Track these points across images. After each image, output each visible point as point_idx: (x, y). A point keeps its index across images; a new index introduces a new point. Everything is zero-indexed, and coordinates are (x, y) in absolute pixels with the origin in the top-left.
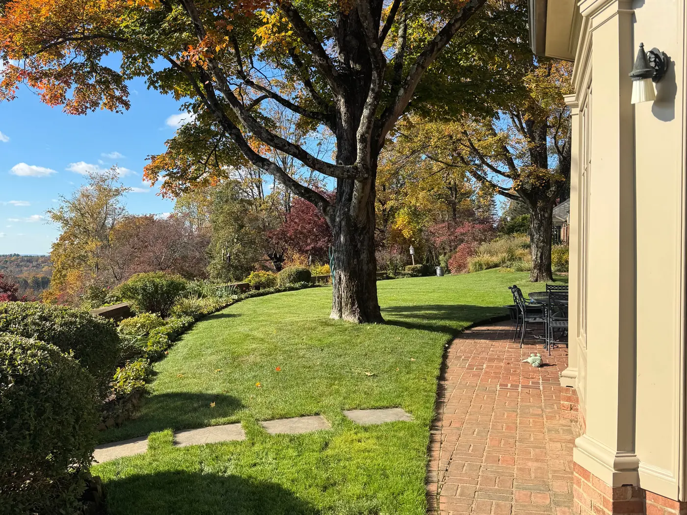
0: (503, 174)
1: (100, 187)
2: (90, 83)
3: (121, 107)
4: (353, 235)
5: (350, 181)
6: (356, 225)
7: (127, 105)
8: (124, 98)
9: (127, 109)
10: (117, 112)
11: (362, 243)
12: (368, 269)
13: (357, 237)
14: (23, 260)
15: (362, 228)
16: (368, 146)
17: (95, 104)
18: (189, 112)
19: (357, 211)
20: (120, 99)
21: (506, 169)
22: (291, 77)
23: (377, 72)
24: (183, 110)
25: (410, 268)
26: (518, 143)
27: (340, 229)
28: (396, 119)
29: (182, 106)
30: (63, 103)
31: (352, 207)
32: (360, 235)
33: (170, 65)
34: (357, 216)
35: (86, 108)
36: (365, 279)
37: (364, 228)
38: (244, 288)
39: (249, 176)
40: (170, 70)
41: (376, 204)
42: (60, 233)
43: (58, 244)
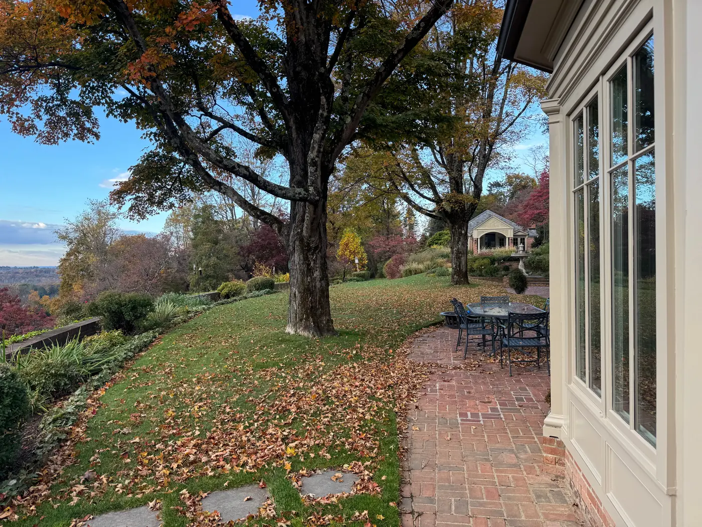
0: (429, 199)
1: (100, 212)
2: (61, 115)
3: (91, 138)
4: (307, 254)
5: (302, 203)
6: (308, 245)
7: (97, 136)
8: (95, 130)
9: (98, 139)
10: (89, 142)
11: (315, 261)
12: (321, 286)
13: (310, 256)
14: (41, 271)
16: (319, 169)
17: (66, 135)
18: (151, 140)
19: (309, 231)
20: (89, 130)
21: (430, 194)
22: (251, 113)
23: (325, 97)
24: (145, 138)
25: (355, 274)
26: (439, 174)
27: (294, 249)
28: (343, 148)
29: (144, 134)
30: (35, 133)
31: (304, 228)
32: (313, 255)
33: (129, 95)
34: (310, 237)
35: (58, 138)
36: (318, 295)
37: (316, 248)
38: (215, 297)
39: (223, 202)
40: (129, 100)
41: (327, 224)
42: (66, 250)
43: (65, 259)
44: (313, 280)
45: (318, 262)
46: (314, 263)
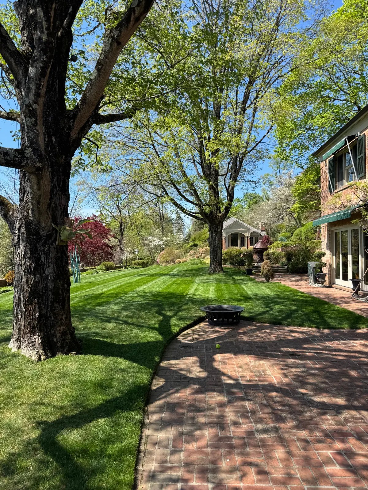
4: (35, 245)
6: (38, 232)
11: (47, 254)
13: (40, 248)
15: (47, 236)
32: (43, 245)
34: (39, 222)
36: (50, 299)
44: (45, 279)
45: (52, 255)
46: (46, 258)
